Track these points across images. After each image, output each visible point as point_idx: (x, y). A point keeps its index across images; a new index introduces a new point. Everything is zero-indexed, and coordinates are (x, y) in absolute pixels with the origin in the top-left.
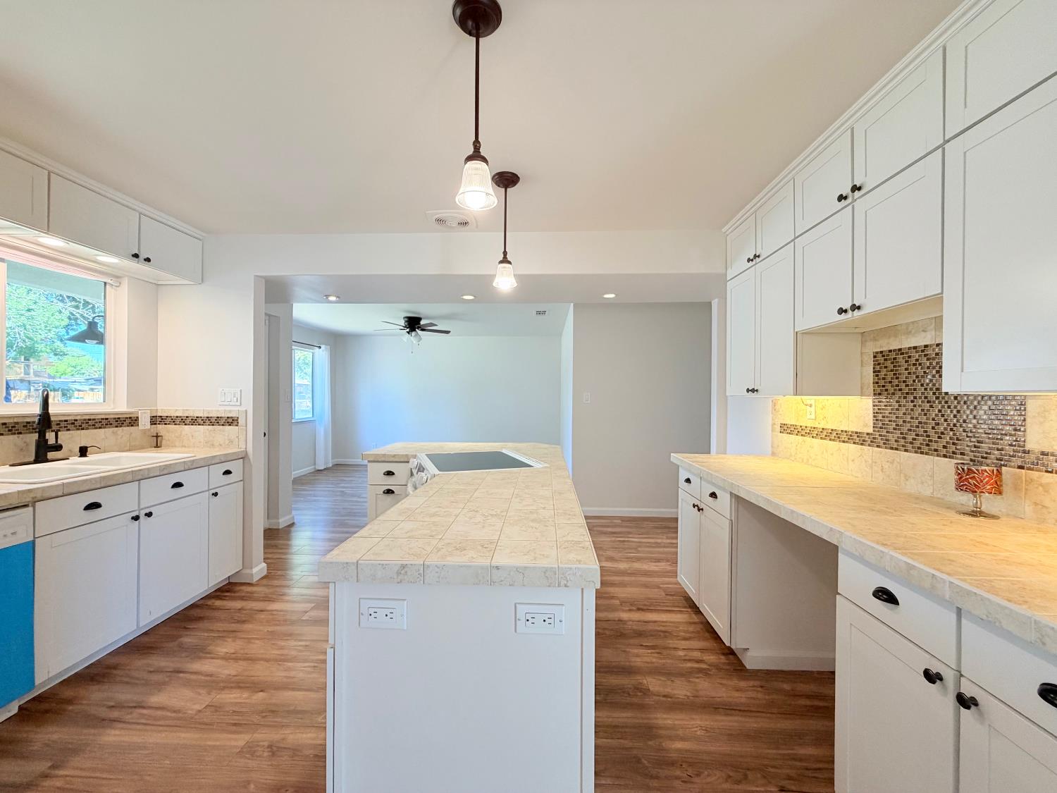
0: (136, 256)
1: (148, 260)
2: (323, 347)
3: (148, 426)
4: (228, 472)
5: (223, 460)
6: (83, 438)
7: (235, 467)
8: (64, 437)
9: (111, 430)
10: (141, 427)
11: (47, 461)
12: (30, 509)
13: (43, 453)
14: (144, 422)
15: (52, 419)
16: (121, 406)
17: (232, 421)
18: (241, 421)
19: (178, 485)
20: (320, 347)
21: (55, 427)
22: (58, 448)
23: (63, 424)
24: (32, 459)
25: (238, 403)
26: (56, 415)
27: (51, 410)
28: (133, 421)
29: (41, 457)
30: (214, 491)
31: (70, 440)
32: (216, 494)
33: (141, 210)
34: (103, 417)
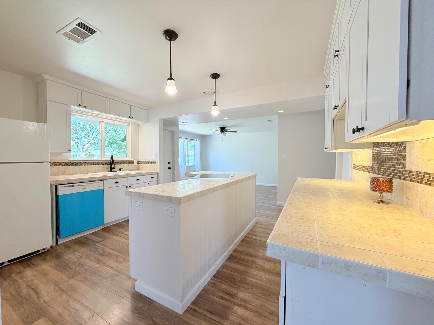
0: (130, 117)
1: (133, 118)
2: (197, 140)
3: (137, 164)
4: (152, 178)
5: (151, 174)
6: (120, 166)
7: (155, 176)
8: (116, 166)
9: (127, 165)
10: (135, 164)
11: (112, 172)
12: (103, 181)
13: (111, 169)
14: (136, 163)
15: (114, 161)
16: (129, 158)
17: (155, 163)
18: (157, 163)
19: (138, 180)
20: (196, 140)
21: (115, 163)
22: (114, 168)
23: (116, 163)
24: (109, 171)
25: (156, 158)
26: (115, 160)
27: (114, 159)
28: (133, 163)
29: (111, 171)
30: (148, 183)
31: (117, 167)
32: (149, 184)
33: (131, 104)
34: (126, 161)
